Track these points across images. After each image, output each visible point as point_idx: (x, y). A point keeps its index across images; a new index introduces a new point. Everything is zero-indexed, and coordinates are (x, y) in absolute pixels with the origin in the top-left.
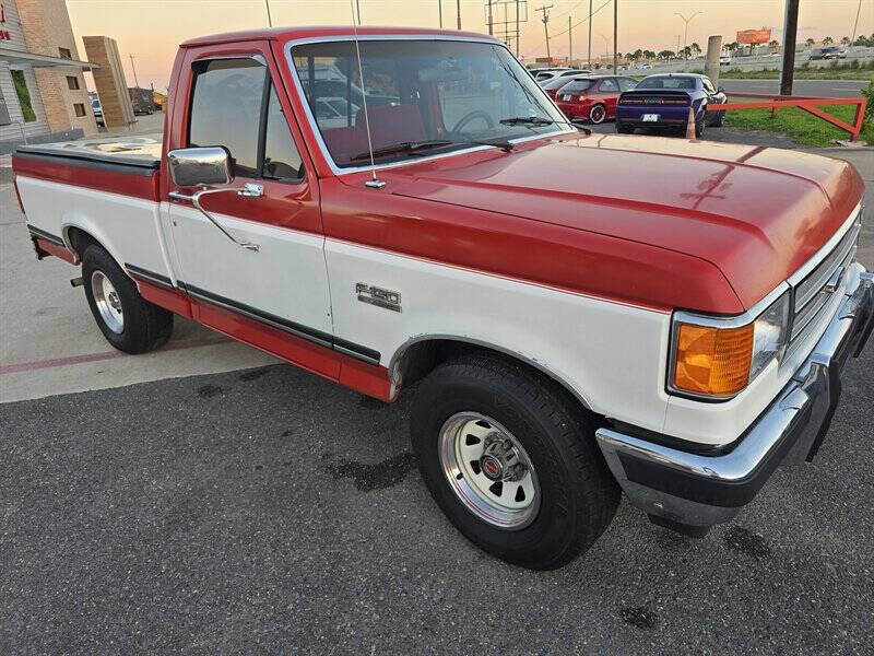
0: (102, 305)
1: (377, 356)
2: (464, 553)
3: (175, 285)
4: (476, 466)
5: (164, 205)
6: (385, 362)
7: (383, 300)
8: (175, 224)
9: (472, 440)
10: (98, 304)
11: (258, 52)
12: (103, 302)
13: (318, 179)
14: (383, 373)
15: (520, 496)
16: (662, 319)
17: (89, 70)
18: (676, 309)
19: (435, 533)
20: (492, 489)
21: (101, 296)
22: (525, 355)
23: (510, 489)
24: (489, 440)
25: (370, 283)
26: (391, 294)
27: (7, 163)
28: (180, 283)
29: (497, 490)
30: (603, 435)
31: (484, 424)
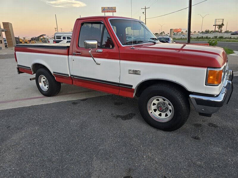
0: (40, 84)
1: (132, 86)
4: (155, 110)
5: (70, 56)
6: (134, 87)
7: (136, 72)
8: (73, 60)
9: (154, 104)
11: (102, 21)
12: (41, 83)
13: (118, 47)
14: (133, 91)
15: (166, 115)
16: (205, 69)
17: (4, 31)
18: (208, 67)
21: (41, 82)
22: (173, 80)
23: (163, 115)
24: (159, 104)
25: (132, 69)
26: (138, 71)
28: (71, 75)
29: (160, 115)
30: (191, 96)
31: (158, 100)
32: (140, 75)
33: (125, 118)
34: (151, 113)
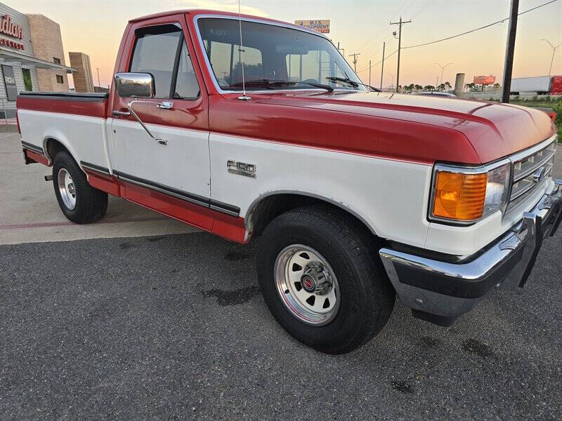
0: (63, 191)
1: (238, 210)
2: (287, 343)
3: (111, 173)
4: (298, 286)
5: (109, 120)
6: (243, 214)
7: (245, 170)
8: (115, 131)
9: (296, 268)
10: (61, 190)
11: (177, 22)
12: (64, 189)
13: (208, 95)
14: (240, 223)
15: (326, 304)
16: (427, 169)
17: (71, 73)
18: (436, 162)
19: (269, 331)
20: (308, 301)
21: (63, 185)
22: (335, 200)
23: (320, 300)
24: (308, 266)
25: (237, 160)
26: (250, 166)
27: (14, 122)
28: (114, 172)
29: (311, 301)
30: (384, 252)
31: (305, 256)
32: (254, 176)
33: (227, 298)
34: (287, 291)
